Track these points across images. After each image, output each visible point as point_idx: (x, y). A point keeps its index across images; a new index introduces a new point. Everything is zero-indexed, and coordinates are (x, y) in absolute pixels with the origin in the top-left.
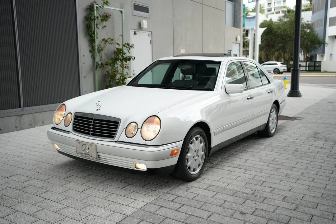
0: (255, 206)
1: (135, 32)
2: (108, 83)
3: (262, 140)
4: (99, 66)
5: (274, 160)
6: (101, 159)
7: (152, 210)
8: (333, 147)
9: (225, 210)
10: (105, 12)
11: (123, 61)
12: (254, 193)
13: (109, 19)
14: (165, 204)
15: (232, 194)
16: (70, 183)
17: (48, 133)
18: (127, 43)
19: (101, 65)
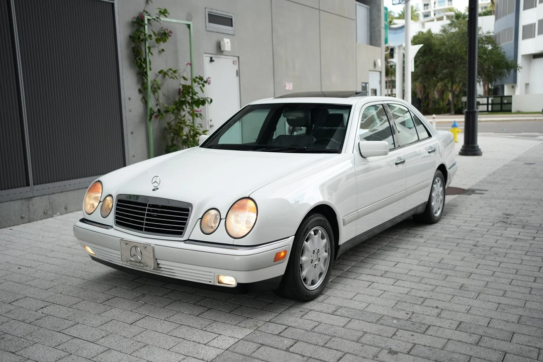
0: (413, 340)
1: (211, 58)
2: (170, 141)
3: (421, 229)
4: (155, 114)
5: (442, 262)
6: (162, 269)
7: (247, 352)
8: (535, 237)
9: (365, 347)
10: (162, 28)
11: (194, 106)
12: (410, 318)
13: (169, 37)
14: (267, 340)
15: (374, 321)
16: (113, 310)
17: (76, 229)
18: (199, 77)
19: (158, 113)
